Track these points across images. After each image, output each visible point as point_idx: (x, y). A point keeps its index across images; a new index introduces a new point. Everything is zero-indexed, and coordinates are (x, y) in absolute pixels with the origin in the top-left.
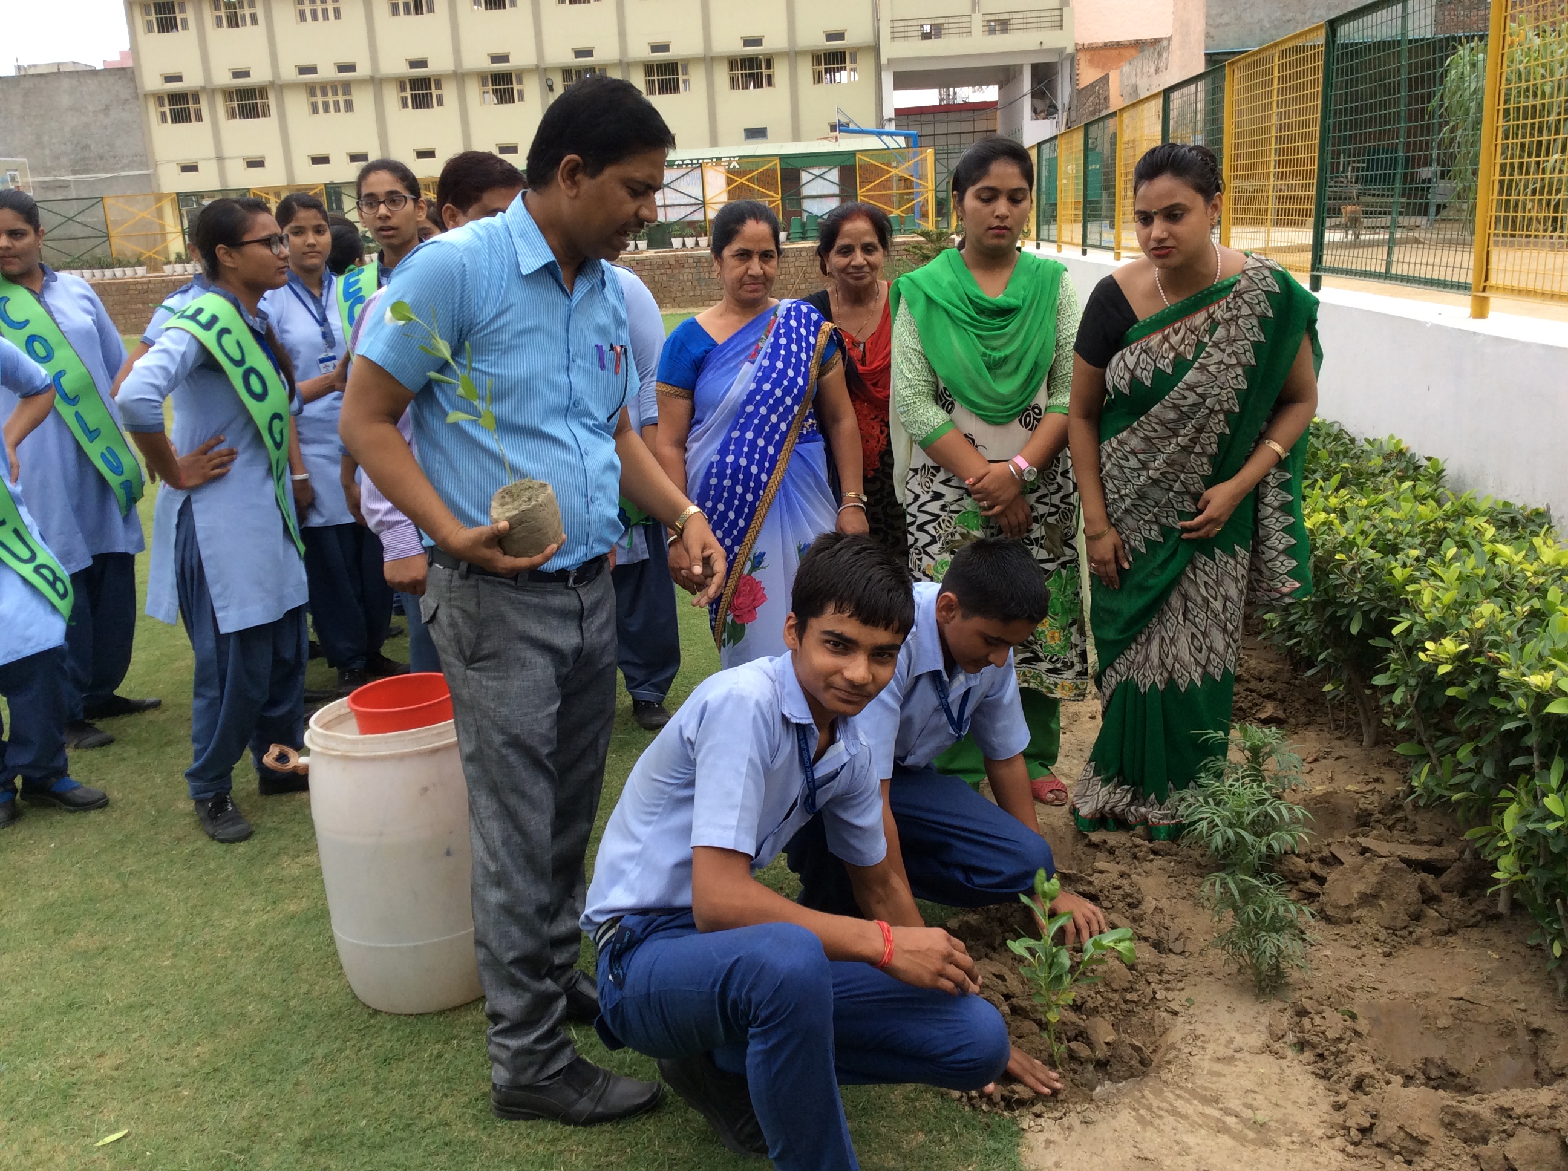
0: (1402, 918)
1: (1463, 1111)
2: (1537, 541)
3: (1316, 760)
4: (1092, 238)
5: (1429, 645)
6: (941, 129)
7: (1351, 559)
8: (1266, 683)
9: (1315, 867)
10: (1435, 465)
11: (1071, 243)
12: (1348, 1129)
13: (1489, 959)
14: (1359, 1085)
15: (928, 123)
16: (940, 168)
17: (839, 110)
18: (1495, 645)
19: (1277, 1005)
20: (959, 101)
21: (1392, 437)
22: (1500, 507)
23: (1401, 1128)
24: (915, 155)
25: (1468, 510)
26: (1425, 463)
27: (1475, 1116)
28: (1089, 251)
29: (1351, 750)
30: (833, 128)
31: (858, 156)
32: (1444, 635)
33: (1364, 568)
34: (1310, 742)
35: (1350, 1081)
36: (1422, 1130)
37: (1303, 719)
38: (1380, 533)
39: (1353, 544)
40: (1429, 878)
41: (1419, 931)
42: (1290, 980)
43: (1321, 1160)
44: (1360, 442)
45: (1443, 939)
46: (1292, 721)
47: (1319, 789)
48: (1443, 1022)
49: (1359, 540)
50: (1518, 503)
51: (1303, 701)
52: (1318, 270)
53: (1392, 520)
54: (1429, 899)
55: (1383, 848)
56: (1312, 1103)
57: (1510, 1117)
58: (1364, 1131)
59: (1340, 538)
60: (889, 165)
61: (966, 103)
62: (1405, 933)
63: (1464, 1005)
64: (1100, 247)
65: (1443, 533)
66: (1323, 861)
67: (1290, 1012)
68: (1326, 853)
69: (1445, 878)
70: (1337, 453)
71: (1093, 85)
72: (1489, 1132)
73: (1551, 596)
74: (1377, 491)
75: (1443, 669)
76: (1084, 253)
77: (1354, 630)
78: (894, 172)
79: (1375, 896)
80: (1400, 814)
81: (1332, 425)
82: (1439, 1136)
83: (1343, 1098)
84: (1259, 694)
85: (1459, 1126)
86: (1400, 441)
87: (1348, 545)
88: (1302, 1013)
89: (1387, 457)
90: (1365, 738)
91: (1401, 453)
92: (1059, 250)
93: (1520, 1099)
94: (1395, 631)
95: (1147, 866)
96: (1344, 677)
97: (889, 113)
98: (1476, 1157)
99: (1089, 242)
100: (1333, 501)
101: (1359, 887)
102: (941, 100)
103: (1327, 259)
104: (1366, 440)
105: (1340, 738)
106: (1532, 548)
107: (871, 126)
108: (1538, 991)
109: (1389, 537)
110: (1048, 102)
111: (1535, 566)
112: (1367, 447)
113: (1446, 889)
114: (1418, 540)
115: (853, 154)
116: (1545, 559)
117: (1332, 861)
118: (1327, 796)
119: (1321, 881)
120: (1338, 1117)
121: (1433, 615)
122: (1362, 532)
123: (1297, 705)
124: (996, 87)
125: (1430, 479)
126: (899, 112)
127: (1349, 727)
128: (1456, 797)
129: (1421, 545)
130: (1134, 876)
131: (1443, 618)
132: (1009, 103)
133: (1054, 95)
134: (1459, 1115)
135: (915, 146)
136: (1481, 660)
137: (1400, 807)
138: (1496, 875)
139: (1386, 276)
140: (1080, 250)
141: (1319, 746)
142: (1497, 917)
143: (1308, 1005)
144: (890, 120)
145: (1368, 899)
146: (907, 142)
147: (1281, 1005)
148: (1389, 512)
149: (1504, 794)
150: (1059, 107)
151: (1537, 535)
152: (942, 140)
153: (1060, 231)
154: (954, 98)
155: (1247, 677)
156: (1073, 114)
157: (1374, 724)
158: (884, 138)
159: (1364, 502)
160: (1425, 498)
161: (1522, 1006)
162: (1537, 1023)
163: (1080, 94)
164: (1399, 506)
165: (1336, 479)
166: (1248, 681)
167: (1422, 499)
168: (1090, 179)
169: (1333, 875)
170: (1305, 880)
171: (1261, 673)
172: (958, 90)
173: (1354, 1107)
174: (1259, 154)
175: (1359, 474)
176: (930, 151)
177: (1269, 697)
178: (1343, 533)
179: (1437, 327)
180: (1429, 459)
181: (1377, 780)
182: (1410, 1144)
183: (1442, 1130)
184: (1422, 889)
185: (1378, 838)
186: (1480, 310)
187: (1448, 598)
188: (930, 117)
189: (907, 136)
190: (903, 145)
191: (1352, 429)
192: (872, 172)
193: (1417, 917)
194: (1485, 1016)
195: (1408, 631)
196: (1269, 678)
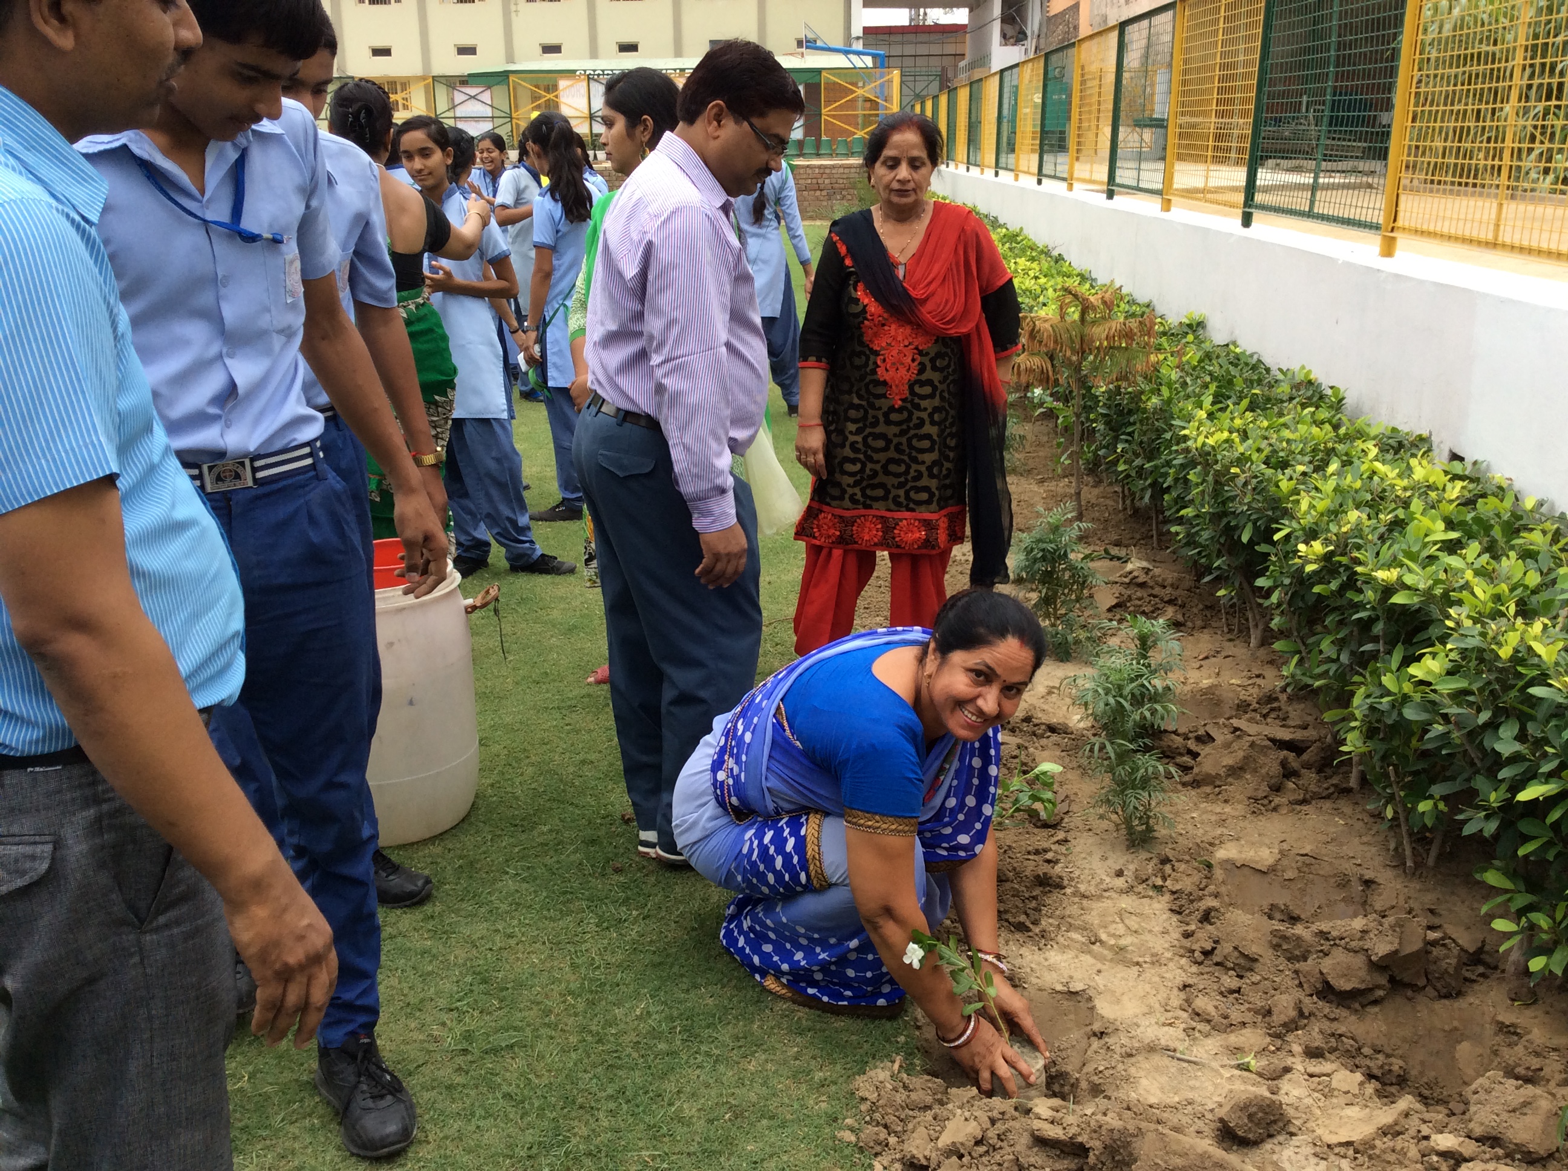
0: (1264, 789)
1: (1288, 935)
2: (1414, 462)
3: (1206, 658)
4: (1048, 169)
5: (1302, 547)
6: (909, 50)
7: (1243, 472)
8: (1169, 590)
9: (1192, 745)
10: (1336, 395)
11: (1028, 173)
12: (1193, 951)
13: (1336, 824)
14: (1206, 917)
15: (896, 43)
16: (906, 90)
17: (807, 26)
18: (1358, 547)
19: (1144, 855)
20: (929, 22)
21: (1303, 367)
22: (1388, 433)
23: (1235, 948)
24: (882, 77)
25: (1361, 435)
26: (1329, 392)
27: (1299, 938)
28: (1045, 181)
29: (1239, 650)
30: (800, 43)
31: (824, 74)
32: (1315, 538)
33: (1254, 481)
34: (1205, 642)
35: (1198, 915)
36: (1253, 950)
37: (1199, 623)
38: (1275, 452)
39: (1249, 459)
40: (1291, 756)
41: (1277, 800)
42: (1156, 834)
43: (1167, 975)
44: (1275, 372)
45: (1298, 808)
46: (1189, 624)
47: (1206, 683)
48: (1289, 875)
49: (1255, 456)
50: (1404, 428)
51: (1201, 606)
52: (1250, 206)
53: (1288, 441)
54: (1289, 773)
55: (1252, 729)
56: (1165, 932)
57: (1327, 939)
58: (1207, 953)
59: (1236, 454)
60: (855, 84)
61: (936, 25)
62: (1266, 802)
63: (1307, 860)
64: (1054, 177)
65: (1331, 452)
66: (1199, 739)
67: (1155, 861)
68: (1201, 732)
69: (1305, 757)
70: (1252, 382)
71: (1063, 13)
72: (1309, 952)
73: (1413, 508)
74: (1281, 414)
75: (1310, 568)
76: (1039, 182)
77: (1245, 538)
78: (860, 92)
79: (1241, 768)
80: (1275, 705)
81: (1251, 356)
82: (1268, 956)
83: (1193, 927)
84: (1162, 600)
85: (1285, 947)
86: (1310, 372)
87: (1242, 460)
88: (1165, 861)
89: (1297, 387)
90: (1253, 640)
91: (1310, 383)
92: (1016, 179)
93: (1336, 926)
94: (1276, 537)
95: (1044, 742)
96: (1237, 584)
97: (857, 31)
98: (1296, 972)
99: (1045, 171)
100: (1238, 422)
101: (1228, 761)
102: (911, 20)
103: (1259, 198)
104: (1280, 370)
105: (1230, 640)
106: (1409, 468)
107: (839, 45)
108: (1374, 850)
109: (1281, 454)
110: (1017, 28)
111: (1405, 482)
112: (1280, 377)
113: (1307, 766)
114: (1307, 459)
115: (818, 71)
116: (1416, 477)
117: (1208, 739)
118: (1210, 691)
119: (1195, 755)
120: (1187, 943)
121: (1308, 521)
122: (1259, 450)
123: (1195, 610)
124: (967, 10)
125: (1331, 407)
126: (867, 31)
127: (1240, 631)
128: (1317, 684)
129: (1310, 462)
130: (1031, 750)
131: (1316, 524)
132: (978, 27)
133: (1024, 21)
134: (1285, 938)
135: (883, 66)
136: (1344, 560)
137: (1277, 699)
138: (1344, 749)
139: (1310, 215)
140: (1035, 179)
141: (1210, 646)
142: (1349, 791)
143: (1171, 854)
144: (858, 38)
145: (1236, 771)
146: (874, 63)
147: (1149, 855)
148: (1286, 434)
149: (1356, 678)
150: (1029, 33)
151: (1414, 455)
152: (909, 62)
153: (1017, 160)
154: (925, 20)
155: (1151, 583)
156: (1042, 41)
157: (1261, 627)
158: (851, 56)
159: (1266, 424)
160: (1323, 423)
161: (1359, 861)
162: (1369, 875)
163: (1050, 21)
164: (1296, 429)
165: (1245, 403)
166: (1152, 588)
167: (1319, 424)
168: (1048, 109)
169: (1205, 750)
170: (1181, 755)
171: (1164, 580)
172: (928, 10)
173: (1200, 934)
174: (1203, 92)
175: (1268, 400)
176: (896, 73)
177: (1171, 602)
178: (1241, 449)
179: (1348, 265)
180: (1332, 388)
181: (1258, 676)
182: (1242, 961)
183: (1271, 951)
184: (1284, 764)
185: (1250, 720)
186: (1388, 249)
187: (1321, 506)
188: (899, 38)
189: (874, 56)
190: (870, 65)
191: (1268, 361)
192: (838, 91)
193: (1277, 789)
194: (1326, 870)
195: (1288, 537)
196: (1172, 585)
